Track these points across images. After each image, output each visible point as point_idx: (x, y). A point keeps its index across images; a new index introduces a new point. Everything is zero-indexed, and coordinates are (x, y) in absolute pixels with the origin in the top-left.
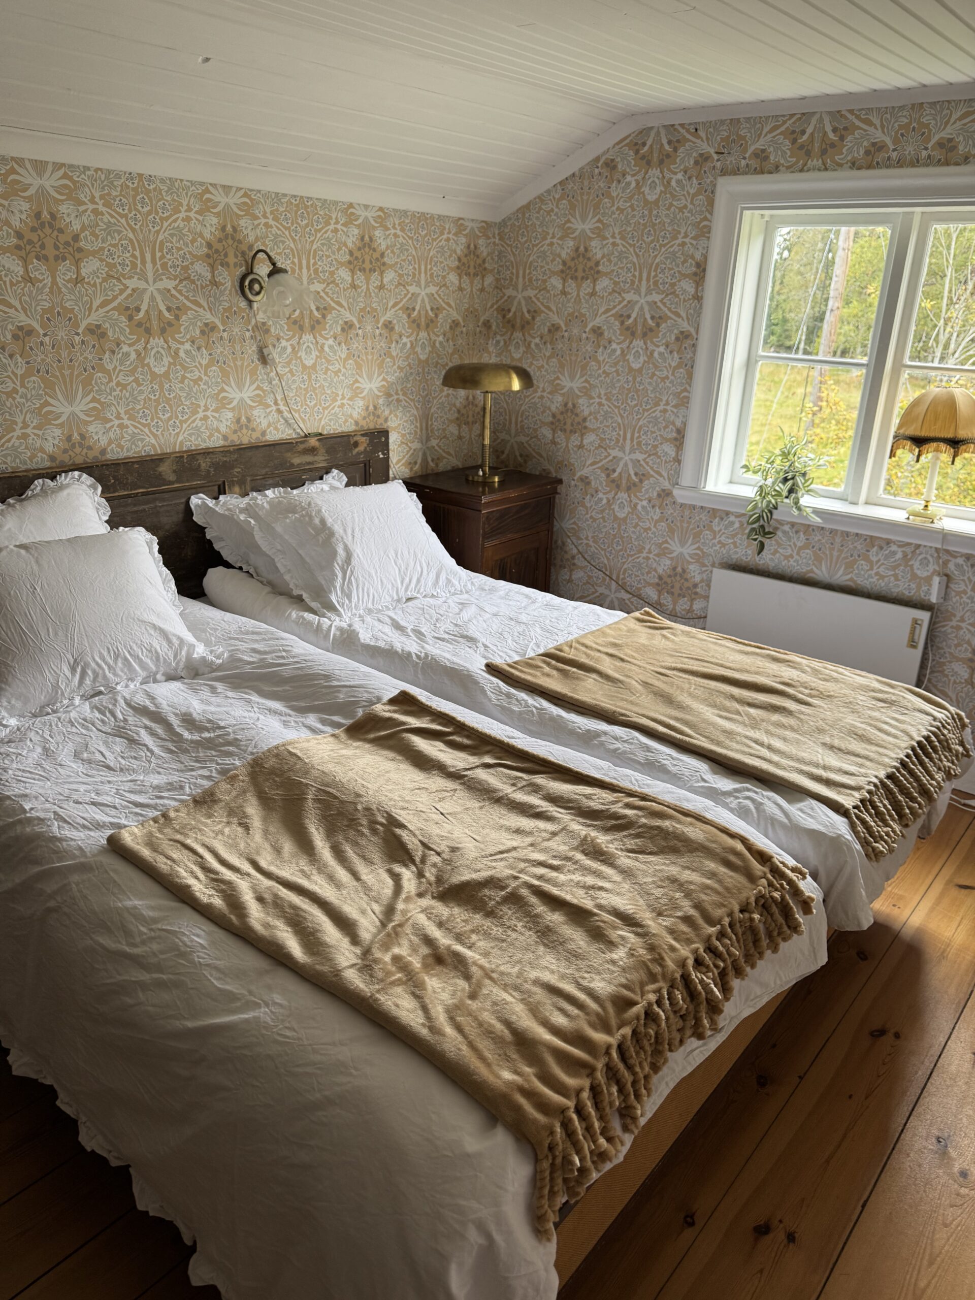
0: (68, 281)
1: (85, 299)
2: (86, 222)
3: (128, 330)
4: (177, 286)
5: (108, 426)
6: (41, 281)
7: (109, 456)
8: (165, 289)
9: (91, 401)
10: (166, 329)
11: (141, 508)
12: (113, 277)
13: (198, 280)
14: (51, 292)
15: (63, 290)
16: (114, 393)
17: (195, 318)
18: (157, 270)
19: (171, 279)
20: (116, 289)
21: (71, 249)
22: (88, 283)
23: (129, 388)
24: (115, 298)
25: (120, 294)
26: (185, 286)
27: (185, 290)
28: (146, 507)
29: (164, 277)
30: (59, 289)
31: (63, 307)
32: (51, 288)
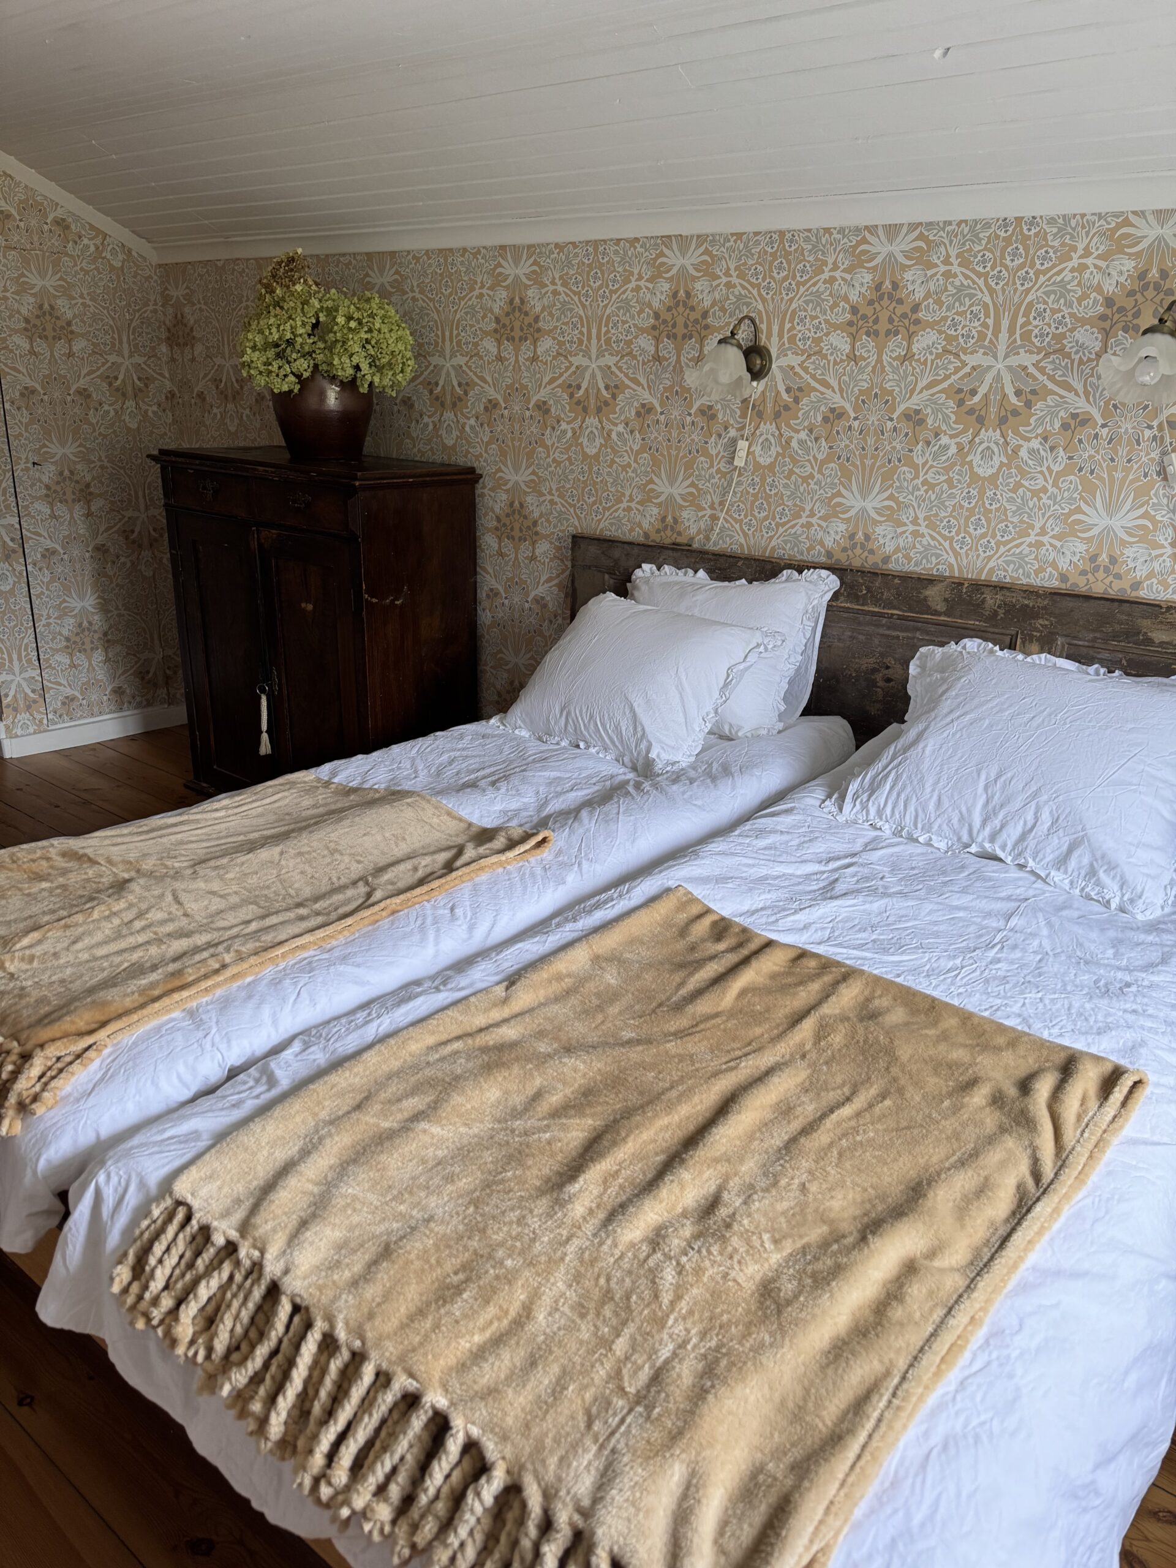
0: (894, 359)
1: (910, 378)
2: (932, 288)
3: (953, 417)
4: (1039, 362)
5: (899, 530)
6: (865, 359)
7: (892, 566)
8: (1020, 366)
9: (887, 499)
10: (1007, 418)
11: (895, 633)
12: (950, 352)
13: (1077, 352)
14: (873, 371)
15: (887, 368)
16: (917, 493)
17: (1057, 406)
18: (1015, 341)
19: (1031, 352)
20: (951, 367)
21: (906, 322)
22: (918, 360)
23: (937, 489)
24: (947, 377)
25: (955, 373)
26: (1053, 362)
27: (1050, 367)
28: (901, 634)
29: (1022, 351)
30: (883, 367)
31: (882, 388)
32: (874, 368)
